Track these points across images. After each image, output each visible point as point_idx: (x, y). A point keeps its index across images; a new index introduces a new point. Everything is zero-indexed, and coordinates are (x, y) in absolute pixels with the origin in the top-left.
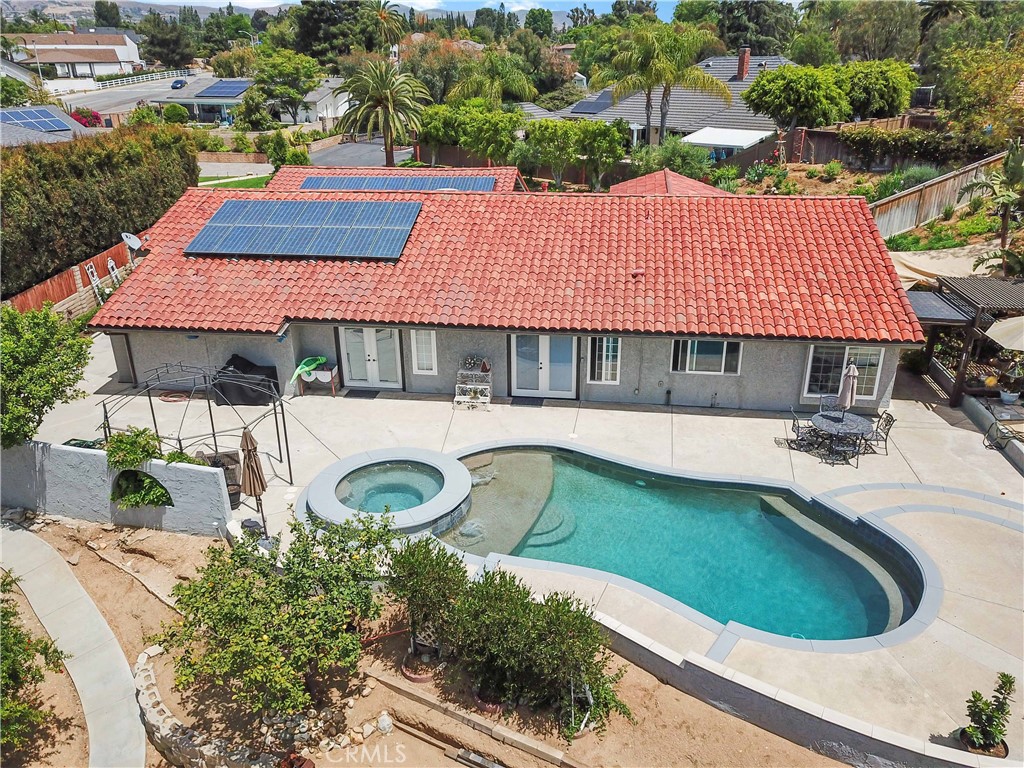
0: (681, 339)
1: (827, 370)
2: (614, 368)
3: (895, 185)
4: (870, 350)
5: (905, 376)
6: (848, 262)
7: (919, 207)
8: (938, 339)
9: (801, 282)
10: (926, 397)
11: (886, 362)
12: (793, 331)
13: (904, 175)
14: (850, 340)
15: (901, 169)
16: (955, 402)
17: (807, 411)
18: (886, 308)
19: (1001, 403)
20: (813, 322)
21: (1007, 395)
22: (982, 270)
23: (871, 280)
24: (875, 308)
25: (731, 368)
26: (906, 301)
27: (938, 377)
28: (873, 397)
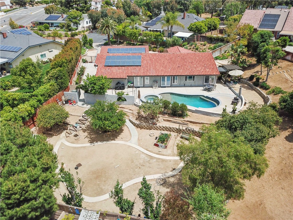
0: (186, 76)
1: (207, 79)
2: (177, 81)
3: (216, 47)
4: (213, 76)
5: (218, 80)
6: (209, 63)
7: (220, 51)
8: (223, 74)
9: (203, 67)
10: (221, 83)
11: (215, 78)
12: (202, 74)
13: (218, 45)
14: (210, 75)
15: (217, 43)
16: (225, 83)
17: (205, 86)
18: (215, 70)
19: (231, 83)
20: (205, 73)
21: (231, 82)
22: (229, 63)
23: (213, 66)
24: (213, 70)
25: (194, 80)
26: (218, 69)
27: (223, 80)
28: (214, 83)
